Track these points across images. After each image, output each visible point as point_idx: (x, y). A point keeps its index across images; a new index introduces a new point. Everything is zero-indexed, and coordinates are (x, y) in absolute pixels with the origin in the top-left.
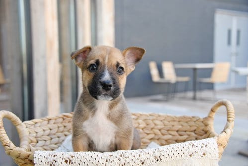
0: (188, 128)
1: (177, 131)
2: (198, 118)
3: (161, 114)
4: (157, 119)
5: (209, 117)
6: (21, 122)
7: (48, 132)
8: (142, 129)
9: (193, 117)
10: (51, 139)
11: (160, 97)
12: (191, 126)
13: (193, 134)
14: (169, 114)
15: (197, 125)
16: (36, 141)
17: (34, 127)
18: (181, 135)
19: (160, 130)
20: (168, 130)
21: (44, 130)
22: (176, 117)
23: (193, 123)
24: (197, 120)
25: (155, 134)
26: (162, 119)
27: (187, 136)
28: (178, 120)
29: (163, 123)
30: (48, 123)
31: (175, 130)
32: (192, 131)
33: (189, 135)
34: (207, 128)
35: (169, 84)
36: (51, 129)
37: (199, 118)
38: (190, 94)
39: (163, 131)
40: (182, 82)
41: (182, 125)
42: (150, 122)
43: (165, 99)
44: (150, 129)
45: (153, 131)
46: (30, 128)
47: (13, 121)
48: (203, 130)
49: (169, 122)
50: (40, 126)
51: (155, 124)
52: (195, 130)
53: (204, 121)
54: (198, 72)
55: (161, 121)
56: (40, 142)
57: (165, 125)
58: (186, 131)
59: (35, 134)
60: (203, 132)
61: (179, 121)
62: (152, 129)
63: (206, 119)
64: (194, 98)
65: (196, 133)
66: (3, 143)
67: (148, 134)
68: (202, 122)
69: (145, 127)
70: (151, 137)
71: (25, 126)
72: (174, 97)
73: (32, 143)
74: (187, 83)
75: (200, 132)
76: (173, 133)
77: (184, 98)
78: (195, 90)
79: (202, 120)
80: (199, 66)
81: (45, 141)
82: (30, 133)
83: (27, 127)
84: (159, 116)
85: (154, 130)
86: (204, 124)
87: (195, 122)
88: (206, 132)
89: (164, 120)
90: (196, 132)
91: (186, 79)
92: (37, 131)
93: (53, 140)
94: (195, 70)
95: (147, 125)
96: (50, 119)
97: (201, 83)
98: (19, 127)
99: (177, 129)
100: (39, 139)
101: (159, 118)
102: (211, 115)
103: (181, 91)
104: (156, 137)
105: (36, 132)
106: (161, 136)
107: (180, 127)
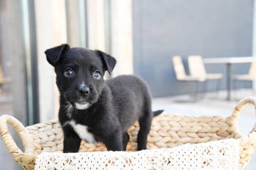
0: (209, 129)
1: (197, 133)
2: (220, 118)
3: (177, 114)
4: (173, 121)
5: (233, 116)
6: (24, 127)
7: (53, 137)
8: (157, 132)
9: (214, 117)
10: (57, 145)
11: (186, 97)
12: (212, 127)
13: (215, 135)
14: (186, 115)
15: (220, 126)
16: (41, 148)
17: (38, 132)
18: (201, 137)
19: (176, 132)
20: (186, 132)
21: (48, 136)
22: (195, 118)
23: (214, 124)
24: (219, 120)
25: (172, 137)
26: (178, 119)
27: (209, 138)
28: (197, 120)
29: (180, 124)
30: (52, 128)
31: (194, 132)
32: (214, 133)
33: (211, 137)
34: (232, 129)
35: (196, 82)
36: (55, 134)
37: (222, 119)
38: (223, 94)
39: (180, 133)
40: (213, 80)
41: (202, 126)
42: (165, 123)
43: (192, 100)
44: (165, 131)
45: (170, 134)
46: (34, 134)
47: (15, 127)
48: (227, 131)
49: (187, 123)
50: (43, 131)
51: (171, 126)
52: (217, 132)
53: (228, 120)
54: (232, 68)
55: (178, 122)
56: (45, 149)
57: (182, 127)
58: (206, 133)
59: (39, 141)
60: (227, 133)
61: (199, 122)
62: (168, 131)
63: (229, 118)
64: (228, 99)
65: (218, 135)
66: (10, 150)
67: (163, 137)
68: (226, 122)
69: (160, 130)
70: (167, 141)
71: (28, 132)
72: (203, 98)
73: (37, 151)
74: (219, 81)
75: (224, 133)
76: (192, 135)
77: (215, 99)
78: (228, 89)
79: (225, 120)
80: (234, 60)
81: (51, 147)
82: (34, 139)
83: (30, 133)
84: (175, 116)
85: (170, 132)
86: (228, 124)
87: (217, 122)
88: (230, 133)
89: (181, 121)
90: (218, 133)
91: (218, 76)
92: (41, 137)
93: (58, 146)
94: (229, 65)
95: (162, 126)
96: (54, 123)
97: (236, 80)
98: (21, 133)
99: (196, 131)
100: (44, 145)
101: (175, 119)
102: (235, 114)
103: (212, 91)
104: (173, 140)
105: (41, 139)
106: (178, 138)
107: (200, 128)
